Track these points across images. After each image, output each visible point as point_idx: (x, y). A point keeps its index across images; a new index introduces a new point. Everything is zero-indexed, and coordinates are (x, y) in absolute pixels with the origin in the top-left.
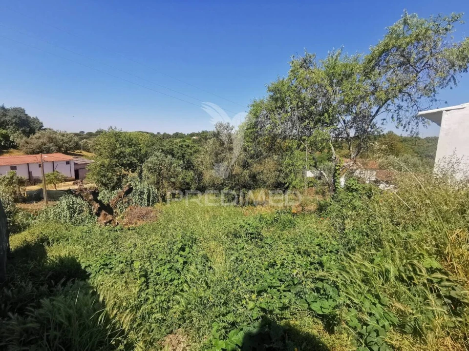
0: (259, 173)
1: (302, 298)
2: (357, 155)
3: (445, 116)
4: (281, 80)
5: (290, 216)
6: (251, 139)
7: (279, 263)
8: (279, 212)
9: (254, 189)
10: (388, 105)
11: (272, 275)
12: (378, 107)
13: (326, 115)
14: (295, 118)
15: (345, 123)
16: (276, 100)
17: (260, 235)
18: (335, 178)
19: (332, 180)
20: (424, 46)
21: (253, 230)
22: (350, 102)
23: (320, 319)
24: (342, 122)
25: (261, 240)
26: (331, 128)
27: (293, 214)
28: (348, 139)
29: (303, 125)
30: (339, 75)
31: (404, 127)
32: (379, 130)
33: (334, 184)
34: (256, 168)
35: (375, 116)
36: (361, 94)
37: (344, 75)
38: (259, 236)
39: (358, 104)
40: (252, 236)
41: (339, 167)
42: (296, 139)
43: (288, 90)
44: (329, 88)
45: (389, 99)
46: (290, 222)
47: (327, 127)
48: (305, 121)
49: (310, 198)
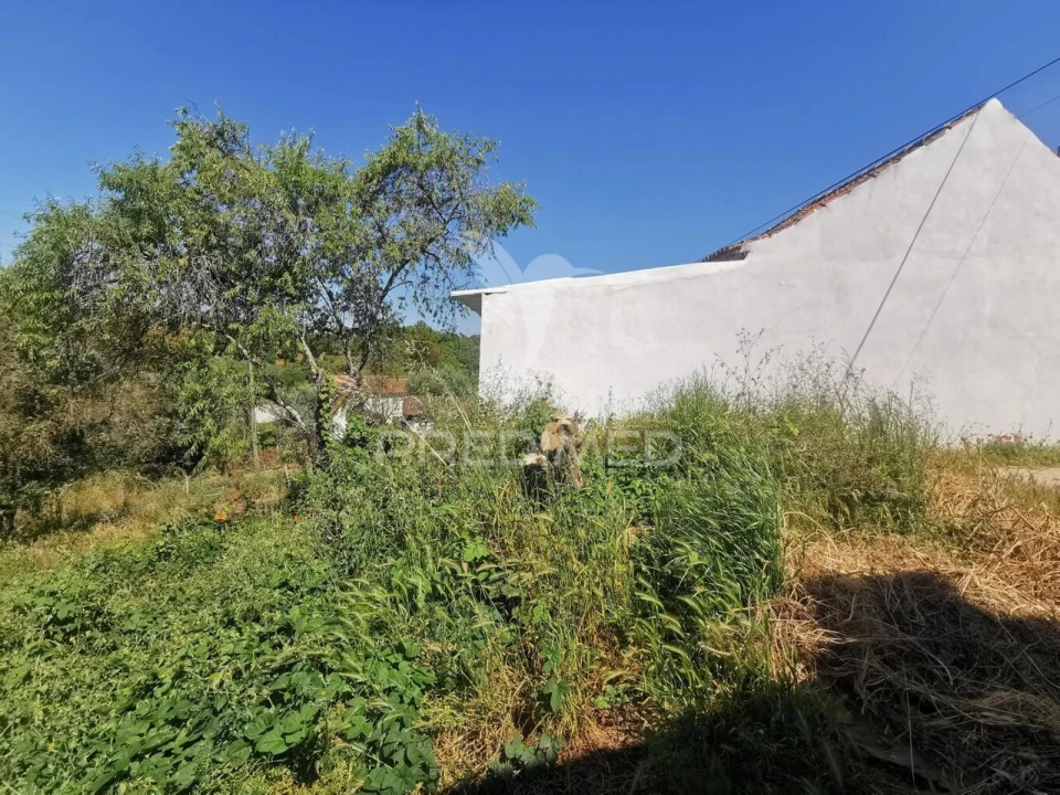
0: (92, 427)
1: (235, 738)
2: (361, 368)
3: (485, 302)
4: (148, 163)
5: (208, 533)
6: (46, 321)
7: (166, 676)
8: (174, 528)
9: (81, 475)
10: (407, 272)
11: (146, 718)
12: (391, 274)
13: (286, 275)
14: (202, 274)
15: (332, 299)
16: (137, 216)
17: (99, 614)
18: (320, 420)
19: (315, 424)
20: (450, 179)
21: (72, 607)
22: (338, 253)
23: (283, 763)
24: (326, 296)
25: (106, 628)
26: (299, 308)
27: (219, 526)
28: (342, 333)
29: (227, 294)
30: (311, 192)
31: (435, 315)
32: (396, 318)
33: (318, 433)
34: (77, 411)
35: (387, 290)
36: (358, 242)
37: (321, 194)
38: (100, 620)
39: (354, 261)
40: (68, 628)
41: (326, 395)
42: (210, 329)
43: (172, 197)
44: (291, 217)
45: (407, 261)
46: (211, 548)
47: (293, 304)
48: (234, 286)
49: (269, 473)
